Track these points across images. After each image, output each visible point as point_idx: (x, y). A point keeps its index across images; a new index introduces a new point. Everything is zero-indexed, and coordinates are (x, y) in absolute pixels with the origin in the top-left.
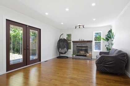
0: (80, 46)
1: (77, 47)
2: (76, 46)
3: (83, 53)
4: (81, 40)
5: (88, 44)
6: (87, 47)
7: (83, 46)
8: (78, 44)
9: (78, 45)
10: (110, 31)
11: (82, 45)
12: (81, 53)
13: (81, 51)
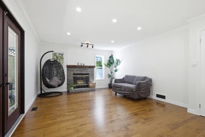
0: (78, 72)
1: (74, 74)
2: (72, 72)
3: (82, 83)
4: (80, 65)
5: (89, 71)
6: (88, 74)
7: (83, 73)
8: (76, 70)
9: (76, 72)
10: (111, 57)
11: (81, 71)
12: (79, 83)
13: (78, 81)
